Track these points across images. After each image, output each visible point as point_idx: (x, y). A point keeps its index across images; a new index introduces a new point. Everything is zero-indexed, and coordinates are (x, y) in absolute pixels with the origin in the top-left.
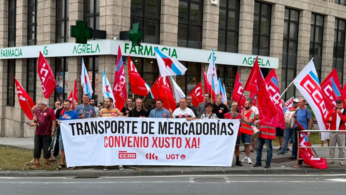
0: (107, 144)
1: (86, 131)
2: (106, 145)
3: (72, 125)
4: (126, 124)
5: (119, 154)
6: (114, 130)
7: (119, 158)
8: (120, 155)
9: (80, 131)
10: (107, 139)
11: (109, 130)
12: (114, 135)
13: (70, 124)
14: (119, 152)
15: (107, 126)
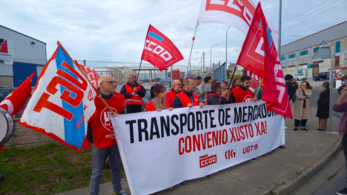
0: (183, 149)
1: (152, 134)
2: (182, 151)
3: (130, 123)
4: (203, 115)
5: (200, 161)
6: (191, 127)
7: (201, 167)
8: (202, 162)
9: (143, 134)
10: (183, 142)
11: (185, 127)
12: (191, 134)
13: (127, 122)
14: (200, 157)
15: (184, 122)
